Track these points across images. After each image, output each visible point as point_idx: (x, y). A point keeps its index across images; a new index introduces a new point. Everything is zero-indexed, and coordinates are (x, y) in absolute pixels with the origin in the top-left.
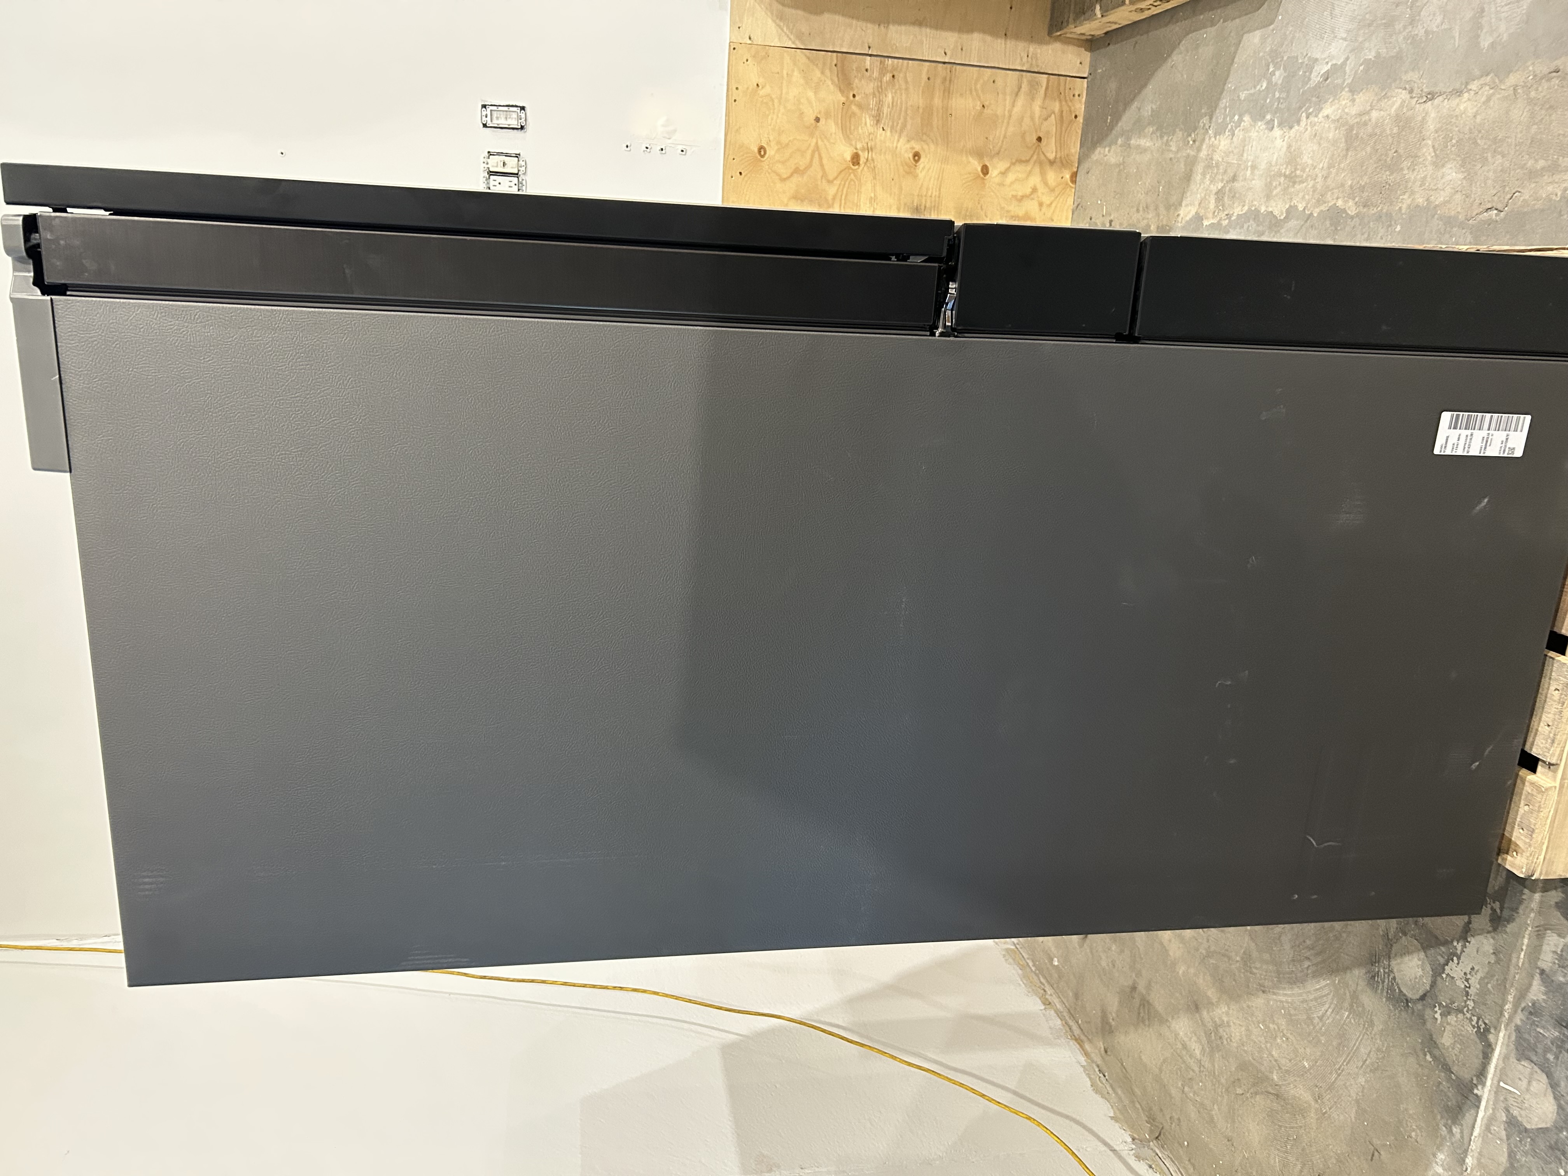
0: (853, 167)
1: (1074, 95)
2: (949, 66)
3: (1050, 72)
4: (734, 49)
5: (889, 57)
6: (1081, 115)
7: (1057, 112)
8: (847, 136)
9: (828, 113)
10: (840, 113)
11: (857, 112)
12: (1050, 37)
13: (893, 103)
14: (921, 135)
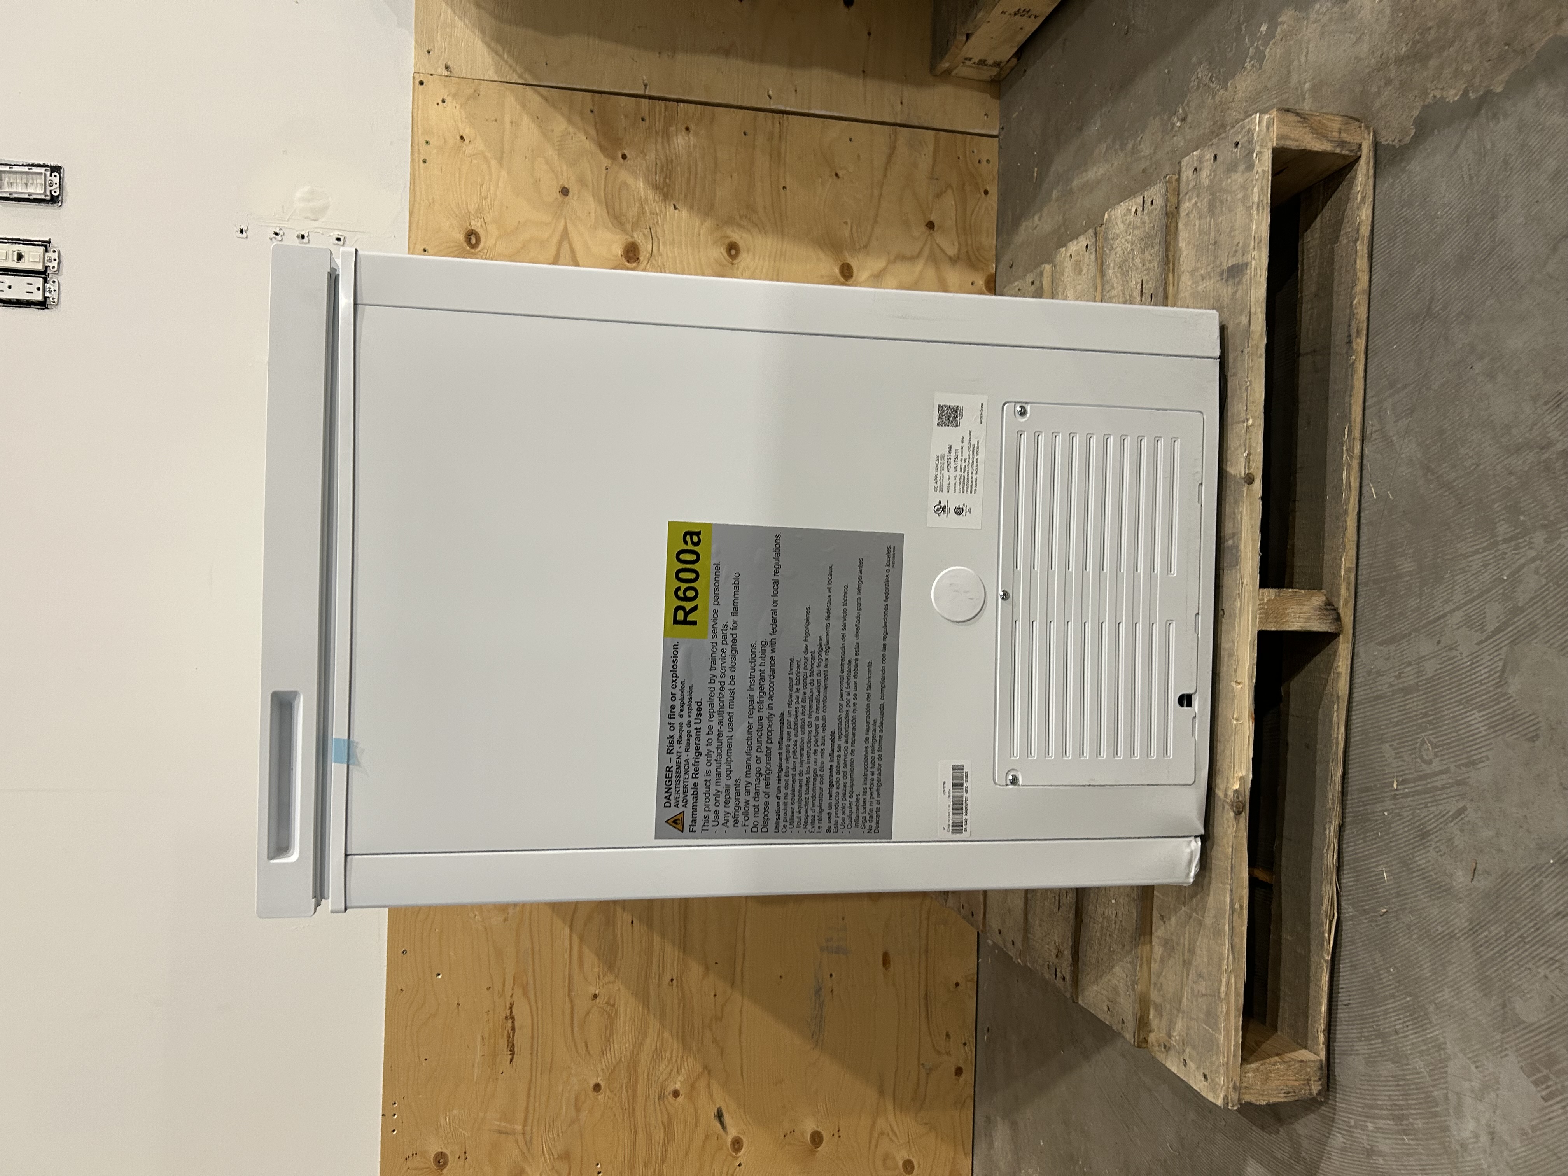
1: (979, 162)
2: (777, 115)
3: (938, 127)
4: (421, 83)
5: (678, 101)
6: (994, 190)
7: (954, 185)
8: (616, 218)
9: (582, 181)
10: (603, 182)
11: (630, 181)
12: (935, 76)
13: (689, 168)
14: (738, 218)
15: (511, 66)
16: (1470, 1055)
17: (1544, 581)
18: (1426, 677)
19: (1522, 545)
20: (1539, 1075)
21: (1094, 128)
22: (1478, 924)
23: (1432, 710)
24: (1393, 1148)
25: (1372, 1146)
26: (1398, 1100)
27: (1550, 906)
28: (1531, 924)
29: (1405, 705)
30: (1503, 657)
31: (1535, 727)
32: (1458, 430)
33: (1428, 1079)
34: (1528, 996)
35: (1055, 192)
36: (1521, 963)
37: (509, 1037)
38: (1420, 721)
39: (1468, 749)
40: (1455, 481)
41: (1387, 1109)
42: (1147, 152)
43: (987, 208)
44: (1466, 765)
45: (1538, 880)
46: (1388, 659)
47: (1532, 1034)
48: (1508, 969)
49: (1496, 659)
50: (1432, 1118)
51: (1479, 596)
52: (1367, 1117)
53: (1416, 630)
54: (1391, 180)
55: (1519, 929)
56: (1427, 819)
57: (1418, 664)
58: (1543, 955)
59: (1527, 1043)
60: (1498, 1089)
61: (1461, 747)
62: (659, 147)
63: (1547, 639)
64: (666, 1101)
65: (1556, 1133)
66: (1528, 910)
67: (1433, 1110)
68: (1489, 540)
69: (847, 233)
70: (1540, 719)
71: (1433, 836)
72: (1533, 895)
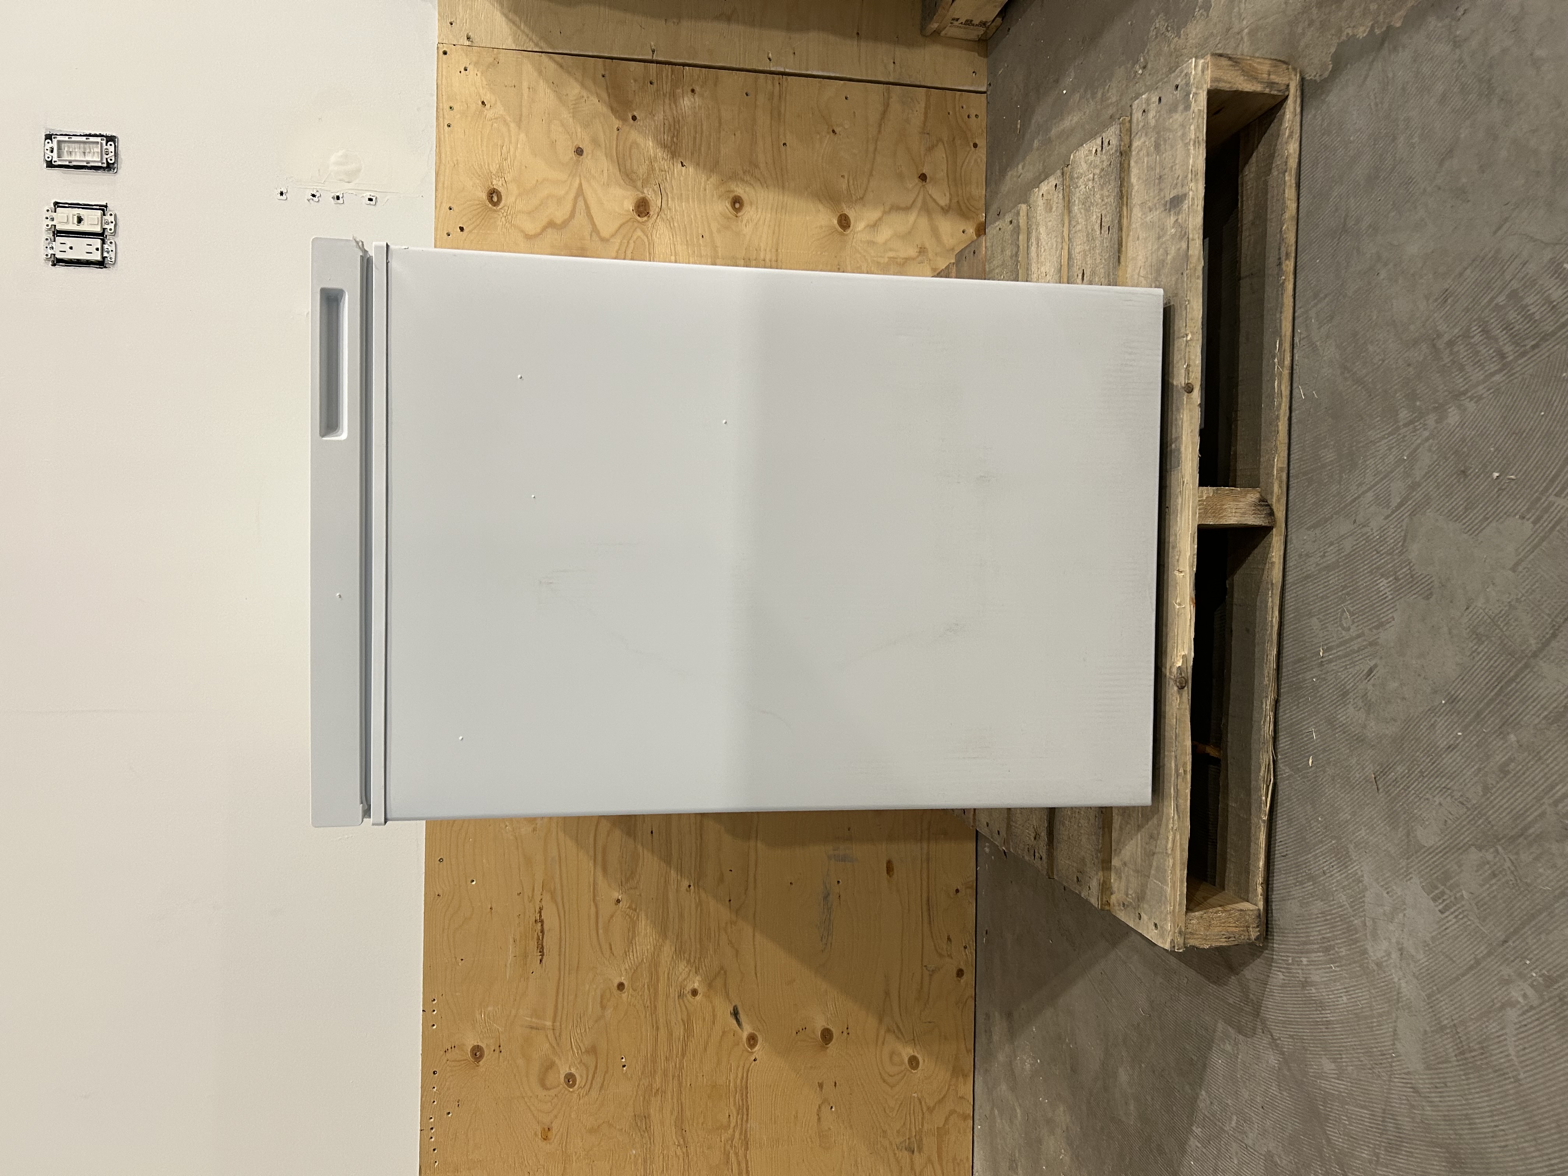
0: (639, 218)
1: (969, 117)
2: (776, 77)
3: (929, 85)
4: (445, 53)
5: (684, 65)
6: (982, 143)
7: (945, 139)
8: (628, 176)
9: (595, 142)
10: (615, 143)
11: (640, 140)
12: (924, 36)
13: (695, 127)
14: (741, 173)
15: (527, 36)
16: (1382, 884)
17: (1436, 457)
18: (1345, 553)
19: (1418, 427)
20: (1437, 892)
21: (1069, 80)
22: (1387, 766)
23: (1349, 583)
24: (1323, 977)
25: (1306, 978)
26: (1326, 933)
27: (1443, 742)
28: (1428, 760)
29: (1328, 581)
30: (1404, 528)
31: (1429, 587)
32: (1368, 331)
33: (1350, 910)
34: (1427, 823)
35: (1036, 141)
36: (1420, 796)
37: (538, 939)
38: (1340, 594)
39: (1379, 613)
40: (1366, 376)
41: (1318, 943)
42: (1114, 99)
43: (976, 160)
44: (1377, 627)
45: (1433, 720)
46: (1314, 542)
47: (1430, 856)
48: (1411, 802)
49: (1400, 530)
50: (1353, 944)
51: (1385, 477)
52: (1302, 953)
53: (1335, 513)
54: (1313, 112)
55: (1419, 766)
56: (1346, 680)
57: (1338, 543)
58: (1438, 785)
59: (1427, 865)
60: (1405, 909)
61: (1373, 612)
62: (667, 107)
63: (1437, 508)
64: (685, 999)
65: (1451, 940)
66: (1426, 748)
67: (1354, 937)
68: (1392, 426)
69: (844, 186)
70: (1433, 579)
71: (1351, 694)
72: (1429, 733)
